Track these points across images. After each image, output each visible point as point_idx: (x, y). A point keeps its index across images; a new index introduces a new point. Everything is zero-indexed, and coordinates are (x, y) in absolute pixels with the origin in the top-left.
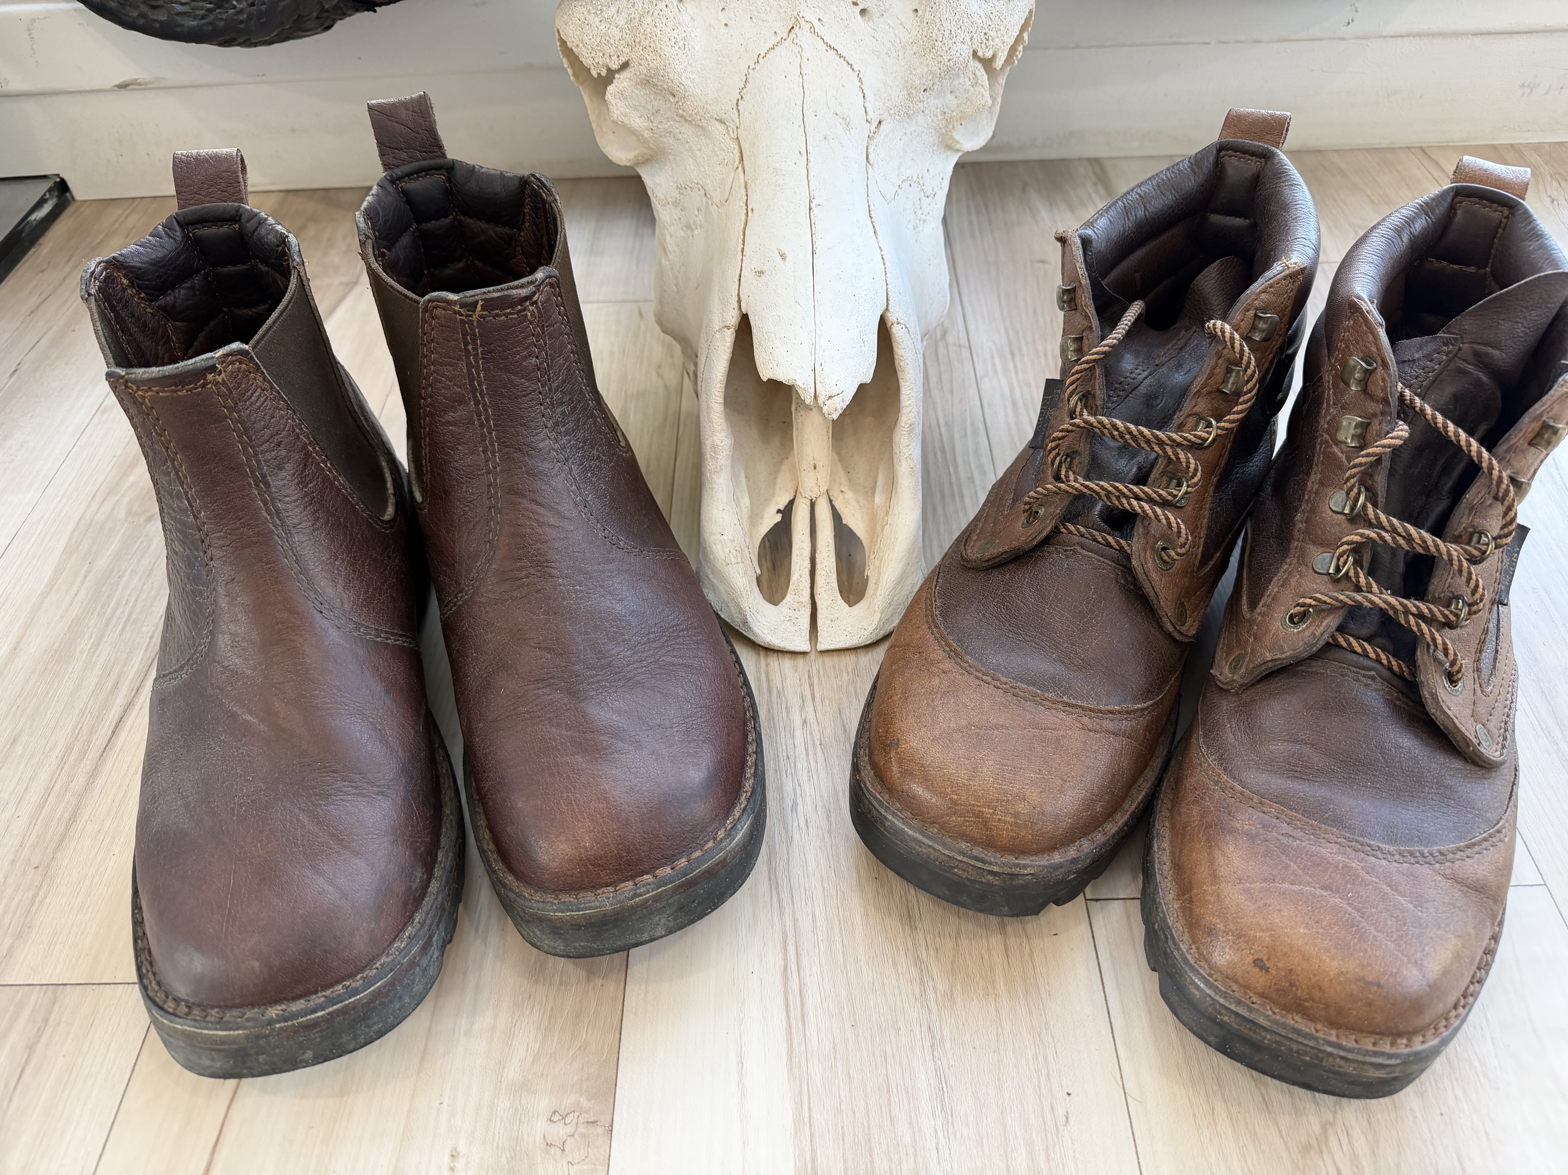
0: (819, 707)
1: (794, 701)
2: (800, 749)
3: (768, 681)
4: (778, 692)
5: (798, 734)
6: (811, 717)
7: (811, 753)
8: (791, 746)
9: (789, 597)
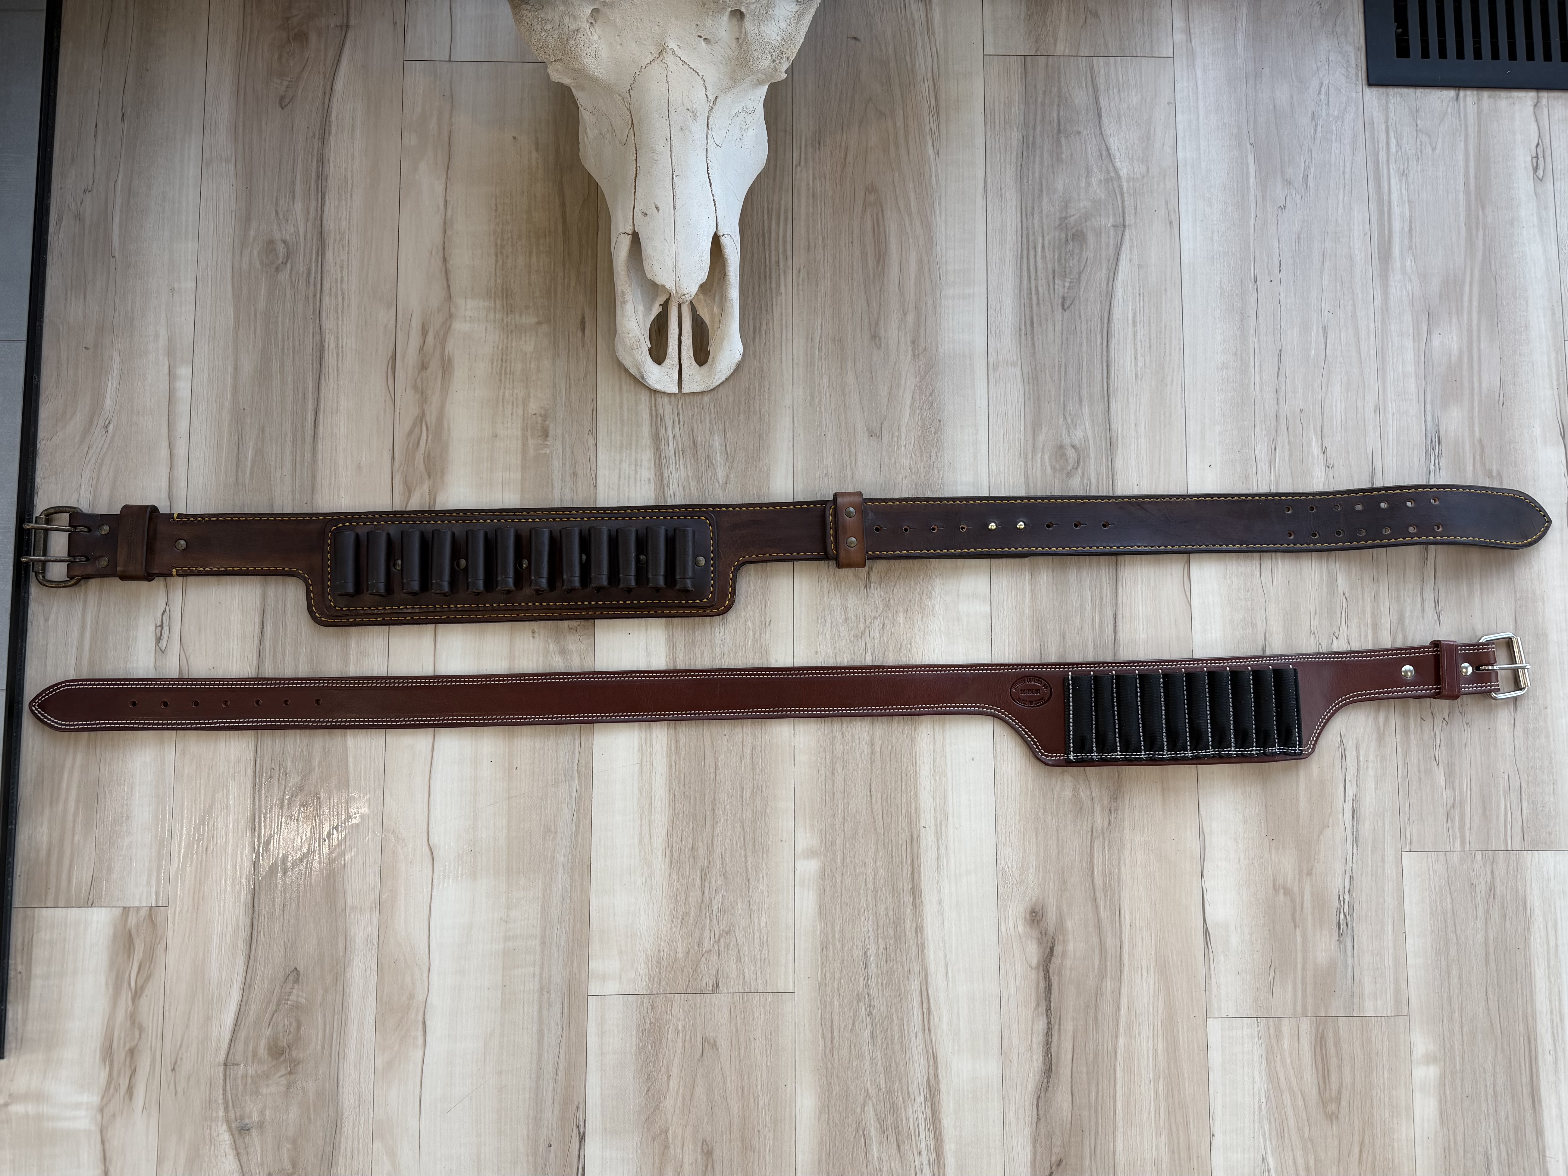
0: (682, 427)
1: (669, 424)
2: (672, 452)
3: (656, 410)
4: (661, 418)
5: (671, 443)
6: (678, 434)
7: (677, 455)
8: (667, 451)
9: (667, 361)
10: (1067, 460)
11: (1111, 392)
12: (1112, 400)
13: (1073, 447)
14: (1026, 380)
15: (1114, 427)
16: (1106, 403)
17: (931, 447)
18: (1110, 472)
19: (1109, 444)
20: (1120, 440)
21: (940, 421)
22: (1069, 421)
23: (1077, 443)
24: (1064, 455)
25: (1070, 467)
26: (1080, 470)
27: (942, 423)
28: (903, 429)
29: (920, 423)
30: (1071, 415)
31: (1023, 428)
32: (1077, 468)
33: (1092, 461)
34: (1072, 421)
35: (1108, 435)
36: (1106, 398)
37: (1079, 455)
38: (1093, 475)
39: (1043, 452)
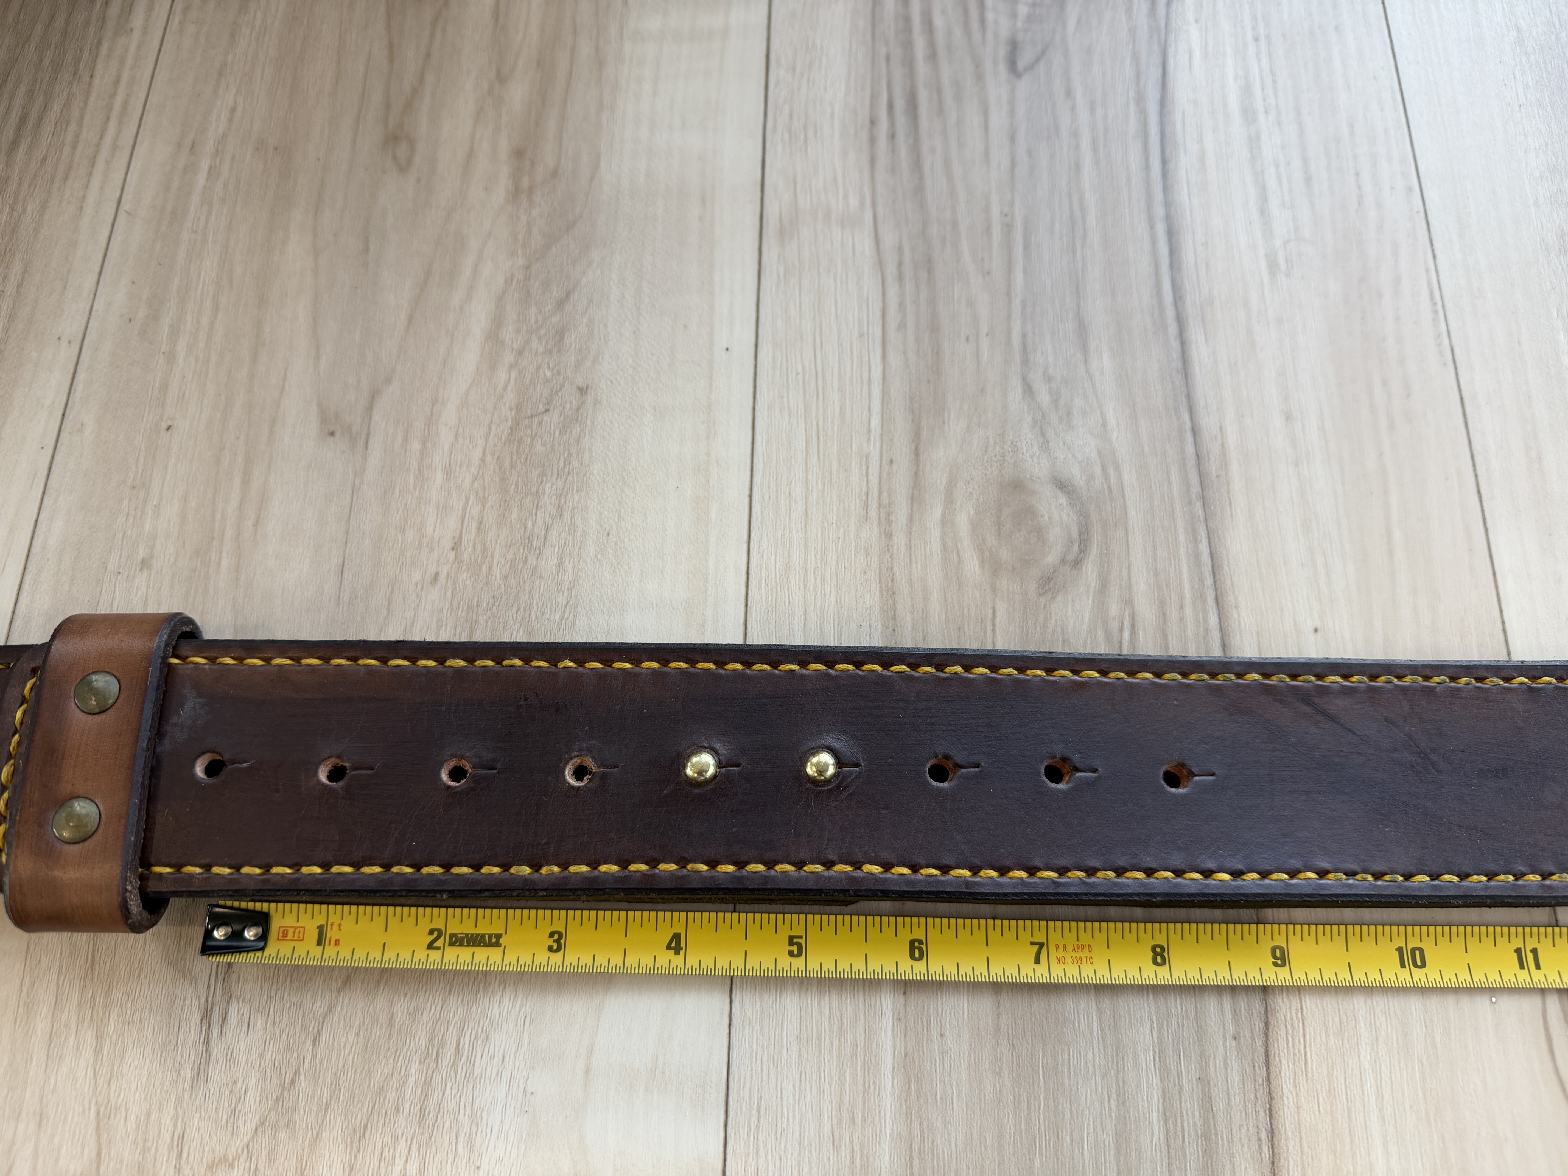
10: (1039, 532)
11: (1191, 310)
12: (1196, 335)
13: (1063, 486)
14: (891, 270)
15: (1208, 422)
16: (1175, 344)
17: (543, 474)
18: (1209, 581)
19: (1194, 479)
20: (1235, 469)
21: (583, 391)
22: (1044, 398)
23: (1076, 475)
24: (1029, 512)
25: (1051, 558)
26: (1090, 570)
27: (589, 399)
28: (450, 414)
29: (510, 396)
30: (1049, 379)
31: (876, 421)
32: (1077, 563)
33: (1137, 540)
34: (1055, 402)
35: (1190, 450)
36: (1173, 329)
37: (1084, 516)
38: (1142, 585)
39: (949, 500)
